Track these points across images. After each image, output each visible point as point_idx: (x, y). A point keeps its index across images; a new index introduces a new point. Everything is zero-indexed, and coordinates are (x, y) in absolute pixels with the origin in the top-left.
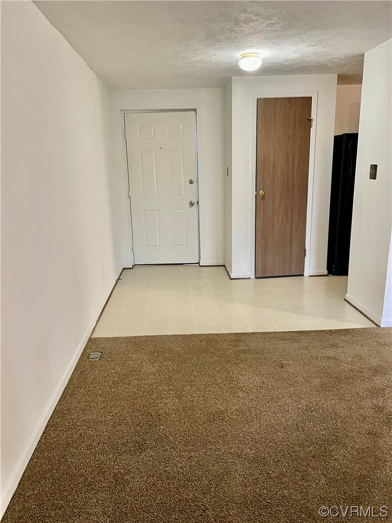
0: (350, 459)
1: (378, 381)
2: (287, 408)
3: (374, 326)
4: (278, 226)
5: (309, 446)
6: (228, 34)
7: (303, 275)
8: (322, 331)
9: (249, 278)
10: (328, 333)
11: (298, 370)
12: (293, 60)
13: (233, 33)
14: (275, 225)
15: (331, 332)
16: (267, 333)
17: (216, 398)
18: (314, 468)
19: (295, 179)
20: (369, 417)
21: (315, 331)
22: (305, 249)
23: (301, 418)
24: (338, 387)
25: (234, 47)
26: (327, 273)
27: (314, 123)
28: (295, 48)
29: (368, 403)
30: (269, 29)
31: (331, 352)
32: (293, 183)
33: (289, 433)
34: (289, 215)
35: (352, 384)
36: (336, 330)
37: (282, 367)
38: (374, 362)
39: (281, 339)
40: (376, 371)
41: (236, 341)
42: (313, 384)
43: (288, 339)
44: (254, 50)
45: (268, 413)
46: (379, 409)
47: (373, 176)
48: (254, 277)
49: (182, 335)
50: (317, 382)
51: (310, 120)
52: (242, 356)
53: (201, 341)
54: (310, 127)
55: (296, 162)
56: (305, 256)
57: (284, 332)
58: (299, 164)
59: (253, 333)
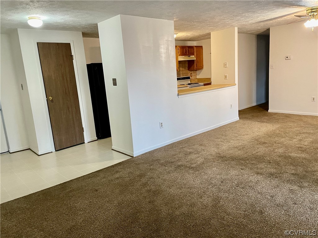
0: (147, 216)
1: (143, 180)
2: (109, 208)
3: (131, 157)
4: (65, 117)
5: (127, 220)
6: (25, 6)
7: (84, 143)
8: (108, 167)
9: (52, 152)
10: (111, 167)
11: (105, 189)
12: (59, 23)
13: (28, 5)
14: (63, 117)
15: (113, 166)
16: (79, 177)
17: (67, 221)
18: (134, 227)
19: (69, 88)
20: (147, 196)
21: (105, 168)
22: (83, 128)
23: (118, 209)
24: (128, 189)
25: (25, 13)
26: (97, 139)
27: (74, 57)
28: (62, 17)
29: (144, 190)
30: (50, 6)
31: (117, 175)
32: (69, 90)
33: (116, 219)
34: (70, 109)
35: (133, 185)
36: (115, 165)
37: (97, 191)
38: (138, 173)
39: (89, 178)
40: (141, 176)
41: (62, 188)
42: (116, 193)
43: (93, 177)
44: (38, 15)
45: (101, 215)
46: (149, 191)
47: (115, 84)
48: (55, 151)
49: (23, 197)
50: (117, 191)
51: (72, 56)
52: (71, 194)
53: (39, 196)
54: (72, 59)
55: (68, 79)
56: (83, 131)
57: (89, 174)
58: (70, 80)
59: (71, 181)
